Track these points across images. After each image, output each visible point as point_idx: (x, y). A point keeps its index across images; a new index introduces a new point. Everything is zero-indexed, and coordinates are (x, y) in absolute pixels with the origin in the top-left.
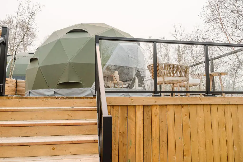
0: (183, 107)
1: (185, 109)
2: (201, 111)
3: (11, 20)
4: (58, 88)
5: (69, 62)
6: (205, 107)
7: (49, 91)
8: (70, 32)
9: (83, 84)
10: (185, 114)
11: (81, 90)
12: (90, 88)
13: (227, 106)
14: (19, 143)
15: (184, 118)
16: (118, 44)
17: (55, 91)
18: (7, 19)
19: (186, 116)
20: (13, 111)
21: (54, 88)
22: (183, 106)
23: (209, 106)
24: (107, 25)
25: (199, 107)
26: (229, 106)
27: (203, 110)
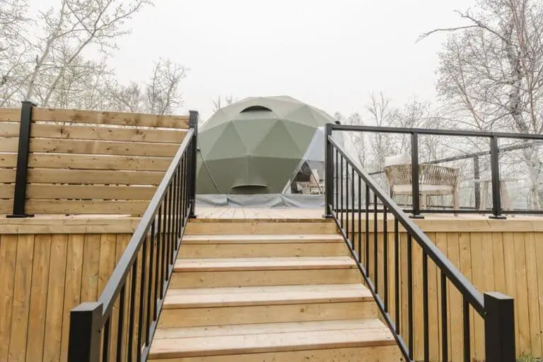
0: (460, 236)
1: (463, 239)
2: (488, 242)
3: (138, 89)
4: (232, 194)
5: (249, 157)
6: (495, 235)
7: (219, 198)
8: (244, 111)
9: (270, 188)
10: (464, 246)
11: (267, 197)
12: (279, 195)
13: (528, 235)
14: (254, 302)
15: (463, 252)
16: (317, 129)
17: (229, 198)
18: (131, 87)
19: (465, 249)
20: (218, 243)
21: (226, 193)
22: (460, 234)
23: (500, 235)
24: (295, 100)
25: (485, 237)
26: (531, 235)
27: (491, 241)
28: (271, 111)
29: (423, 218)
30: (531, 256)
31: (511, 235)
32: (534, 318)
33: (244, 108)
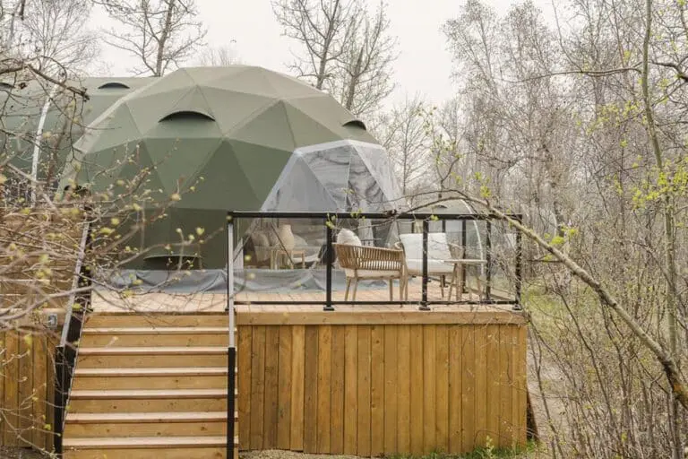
0: (373, 329)
1: (377, 332)
2: (405, 335)
5: (171, 208)
6: (414, 328)
8: (167, 119)
10: (377, 339)
11: (199, 275)
12: (222, 271)
15: (375, 346)
17: (140, 276)
19: (378, 342)
21: (136, 268)
22: (373, 327)
23: (420, 328)
25: (402, 330)
27: (408, 334)
28: (213, 120)
29: (333, 310)
30: (457, 351)
31: (433, 328)
32: (455, 416)
33: (163, 117)
